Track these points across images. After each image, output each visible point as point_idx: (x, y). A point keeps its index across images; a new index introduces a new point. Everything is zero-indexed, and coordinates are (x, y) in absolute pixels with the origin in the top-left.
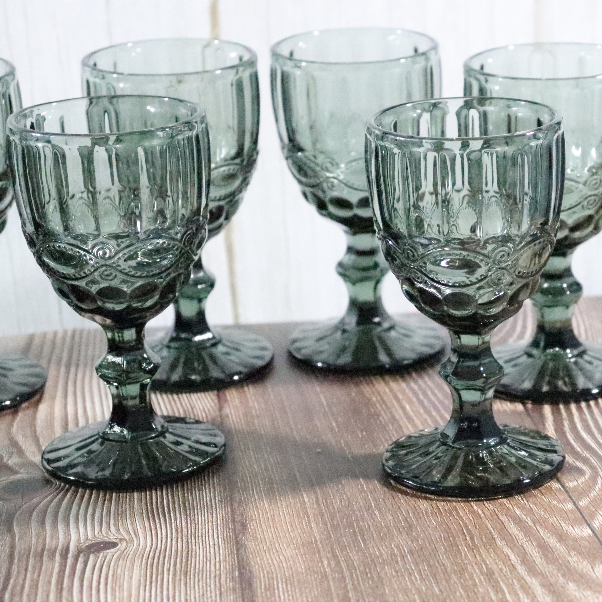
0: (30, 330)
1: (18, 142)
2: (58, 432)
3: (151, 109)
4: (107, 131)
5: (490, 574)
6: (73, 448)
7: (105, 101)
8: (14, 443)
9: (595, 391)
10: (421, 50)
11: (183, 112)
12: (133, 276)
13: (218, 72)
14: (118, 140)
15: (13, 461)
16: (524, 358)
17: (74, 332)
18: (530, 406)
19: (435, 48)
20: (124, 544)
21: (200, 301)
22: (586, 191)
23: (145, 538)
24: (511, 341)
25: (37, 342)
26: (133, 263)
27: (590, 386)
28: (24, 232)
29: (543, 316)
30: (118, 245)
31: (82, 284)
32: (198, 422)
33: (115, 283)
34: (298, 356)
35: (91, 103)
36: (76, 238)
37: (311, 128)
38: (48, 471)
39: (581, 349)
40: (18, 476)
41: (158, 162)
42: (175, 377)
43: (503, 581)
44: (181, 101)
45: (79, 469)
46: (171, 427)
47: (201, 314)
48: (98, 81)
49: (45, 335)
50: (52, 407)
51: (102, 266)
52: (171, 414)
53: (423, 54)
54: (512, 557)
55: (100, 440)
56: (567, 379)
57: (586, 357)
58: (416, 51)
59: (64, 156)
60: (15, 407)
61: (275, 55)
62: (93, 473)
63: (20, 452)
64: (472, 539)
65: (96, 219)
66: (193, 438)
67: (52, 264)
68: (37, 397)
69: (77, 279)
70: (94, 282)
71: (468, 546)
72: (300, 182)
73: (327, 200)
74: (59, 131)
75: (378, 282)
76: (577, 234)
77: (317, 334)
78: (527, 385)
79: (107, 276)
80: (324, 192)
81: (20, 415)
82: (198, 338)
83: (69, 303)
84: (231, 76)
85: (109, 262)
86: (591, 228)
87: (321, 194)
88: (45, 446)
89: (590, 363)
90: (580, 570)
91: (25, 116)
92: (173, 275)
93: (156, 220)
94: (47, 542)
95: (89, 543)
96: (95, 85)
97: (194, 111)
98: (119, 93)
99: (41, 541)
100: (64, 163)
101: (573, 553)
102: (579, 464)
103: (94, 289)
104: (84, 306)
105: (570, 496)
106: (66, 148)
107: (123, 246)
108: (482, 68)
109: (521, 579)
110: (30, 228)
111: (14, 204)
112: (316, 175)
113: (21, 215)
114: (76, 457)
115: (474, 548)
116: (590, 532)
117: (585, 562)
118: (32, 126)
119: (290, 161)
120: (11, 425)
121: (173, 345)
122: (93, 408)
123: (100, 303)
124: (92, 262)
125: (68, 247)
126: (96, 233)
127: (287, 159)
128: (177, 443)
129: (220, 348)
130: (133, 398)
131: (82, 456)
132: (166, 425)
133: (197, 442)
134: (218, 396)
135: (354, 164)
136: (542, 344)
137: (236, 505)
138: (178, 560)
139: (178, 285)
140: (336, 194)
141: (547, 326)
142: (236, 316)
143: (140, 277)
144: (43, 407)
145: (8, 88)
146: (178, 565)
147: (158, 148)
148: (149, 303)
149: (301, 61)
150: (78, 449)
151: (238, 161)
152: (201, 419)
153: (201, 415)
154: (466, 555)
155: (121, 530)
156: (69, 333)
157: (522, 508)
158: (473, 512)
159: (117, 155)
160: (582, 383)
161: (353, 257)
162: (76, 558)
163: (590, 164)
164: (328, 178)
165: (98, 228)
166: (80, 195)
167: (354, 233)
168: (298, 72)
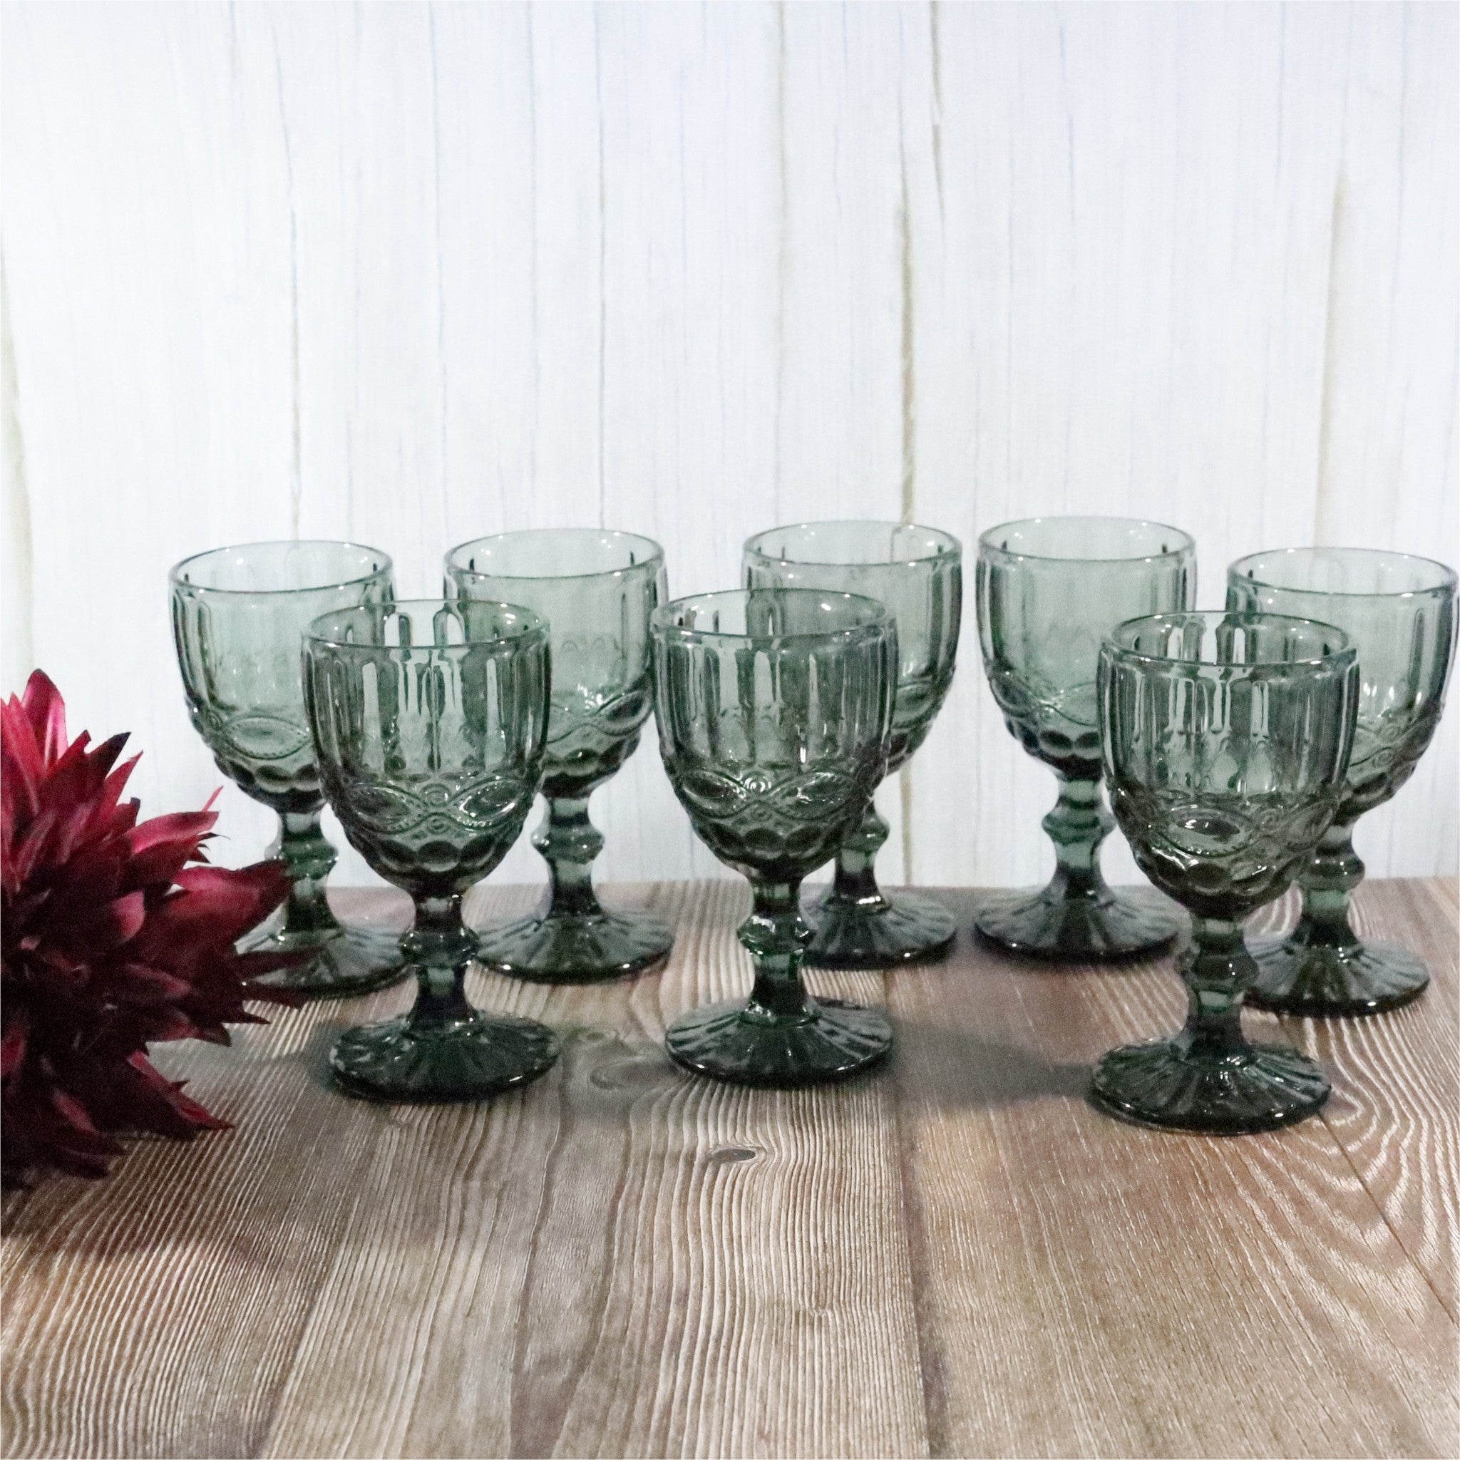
0: (655, 877)
1: (663, 641)
2: (686, 1007)
3: (826, 607)
4: (771, 633)
5: (1227, 1233)
6: (703, 1029)
7: (770, 596)
8: (632, 1017)
9: (1372, 1004)
10: (1170, 549)
11: (866, 612)
12: (792, 818)
13: (912, 564)
14: (784, 645)
15: (631, 1039)
16: (1282, 955)
17: (709, 882)
18: (1286, 1017)
19: (1191, 546)
20: (763, 1154)
21: (868, 853)
22: (1379, 743)
23: (789, 1150)
24: (1264, 930)
25: (664, 892)
26: (790, 800)
27: (1366, 996)
28: (662, 755)
29: (1309, 901)
30: (776, 776)
31: (727, 823)
32: (858, 1008)
33: (769, 825)
34: (989, 933)
35: (752, 596)
36: (724, 765)
37: (1025, 640)
38: (671, 1054)
39: (1356, 948)
40: (638, 1059)
41: (832, 676)
42: (832, 949)
43: (1245, 1243)
44: (865, 598)
45: (711, 1056)
46: (825, 1011)
47: (868, 872)
48: (761, 569)
49: (673, 884)
50: (679, 975)
51: (755, 802)
52: (824, 995)
53: (1176, 554)
54: (1258, 1212)
55: (736, 1023)
56: (1336, 986)
57: (1363, 958)
58: (1164, 549)
59: (717, 661)
60: (634, 973)
61: (985, 546)
62: (728, 1062)
63: (640, 1028)
64: (1205, 1182)
65: (752, 743)
66: (853, 1028)
67: (694, 796)
68: (661, 962)
69: (723, 817)
70: (743, 822)
71: (1199, 1192)
72: (1005, 710)
73: (1038, 735)
74: (710, 629)
75: (1096, 844)
76: (1363, 798)
77: (1012, 906)
78: (1283, 990)
79: (761, 815)
80: (1035, 723)
81: (641, 983)
82: (863, 901)
83: (710, 847)
84: (927, 571)
85: (763, 798)
86: (1381, 791)
87: (1032, 727)
88: (669, 1022)
89: (1368, 967)
90: (1345, 1236)
91: (673, 611)
92: (842, 818)
93: (823, 749)
94: (670, 1143)
95: (718, 1150)
96: (758, 573)
97: (880, 611)
98: (786, 585)
99: (662, 1140)
100: (717, 670)
101: (1337, 1212)
102: (1349, 1098)
103: (742, 831)
104: (727, 851)
105: (1335, 1139)
106: (720, 653)
107: (782, 778)
108: (1251, 574)
109: (1268, 1242)
110: (671, 750)
111: (652, 717)
112: (1026, 701)
113: (660, 733)
114: (706, 1040)
115: (1206, 1196)
116: (1360, 1186)
117: (1353, 1225)
118: (681, 622)
119: (994, 682)
120: (630, 992)
121: (831, 908)
122: (729, 981)
123: (748, 849)
124: (742, 797)
125: (715, 776)
126: (749, 760)
127: (990, 679)
128: (832, 1033)
129: (890, 916)
130: (783, 972)
131: (714, 1040)
132: (820, 1008)
133: (856, 1033)
134: (885, 977)
135: (1077, 690)
136: (1307, 937)
137: (903, 1118)
138: (829, 1181)
139: (846, 833)
140: (1050, 727)
141: (1315, 915)
142: (908, 876)
143: (801, 819)
144: (668, 976)
145: (654, 574)
146: (829, 1188)
147: (833, 657)
148: (811, 852)
149: (1018, 555)
150: (711, 1031)
151: (929, 678)
152: (861, 1004)
153: (862, 1000)
154: (1197, 1204)
155: (760, 1137)
156: (703, 884)
157: (1273, 1149)
158: (1208, 1150)
159: (782, 664)
160: (1355, 992)
161: (1067, 809)
162: (704, 1168)
163: (1386, 708)
164: (1042, 706)
165: (752, 754)
166: (734, 712)
167: (1070, 779)
168: (1012, 569)
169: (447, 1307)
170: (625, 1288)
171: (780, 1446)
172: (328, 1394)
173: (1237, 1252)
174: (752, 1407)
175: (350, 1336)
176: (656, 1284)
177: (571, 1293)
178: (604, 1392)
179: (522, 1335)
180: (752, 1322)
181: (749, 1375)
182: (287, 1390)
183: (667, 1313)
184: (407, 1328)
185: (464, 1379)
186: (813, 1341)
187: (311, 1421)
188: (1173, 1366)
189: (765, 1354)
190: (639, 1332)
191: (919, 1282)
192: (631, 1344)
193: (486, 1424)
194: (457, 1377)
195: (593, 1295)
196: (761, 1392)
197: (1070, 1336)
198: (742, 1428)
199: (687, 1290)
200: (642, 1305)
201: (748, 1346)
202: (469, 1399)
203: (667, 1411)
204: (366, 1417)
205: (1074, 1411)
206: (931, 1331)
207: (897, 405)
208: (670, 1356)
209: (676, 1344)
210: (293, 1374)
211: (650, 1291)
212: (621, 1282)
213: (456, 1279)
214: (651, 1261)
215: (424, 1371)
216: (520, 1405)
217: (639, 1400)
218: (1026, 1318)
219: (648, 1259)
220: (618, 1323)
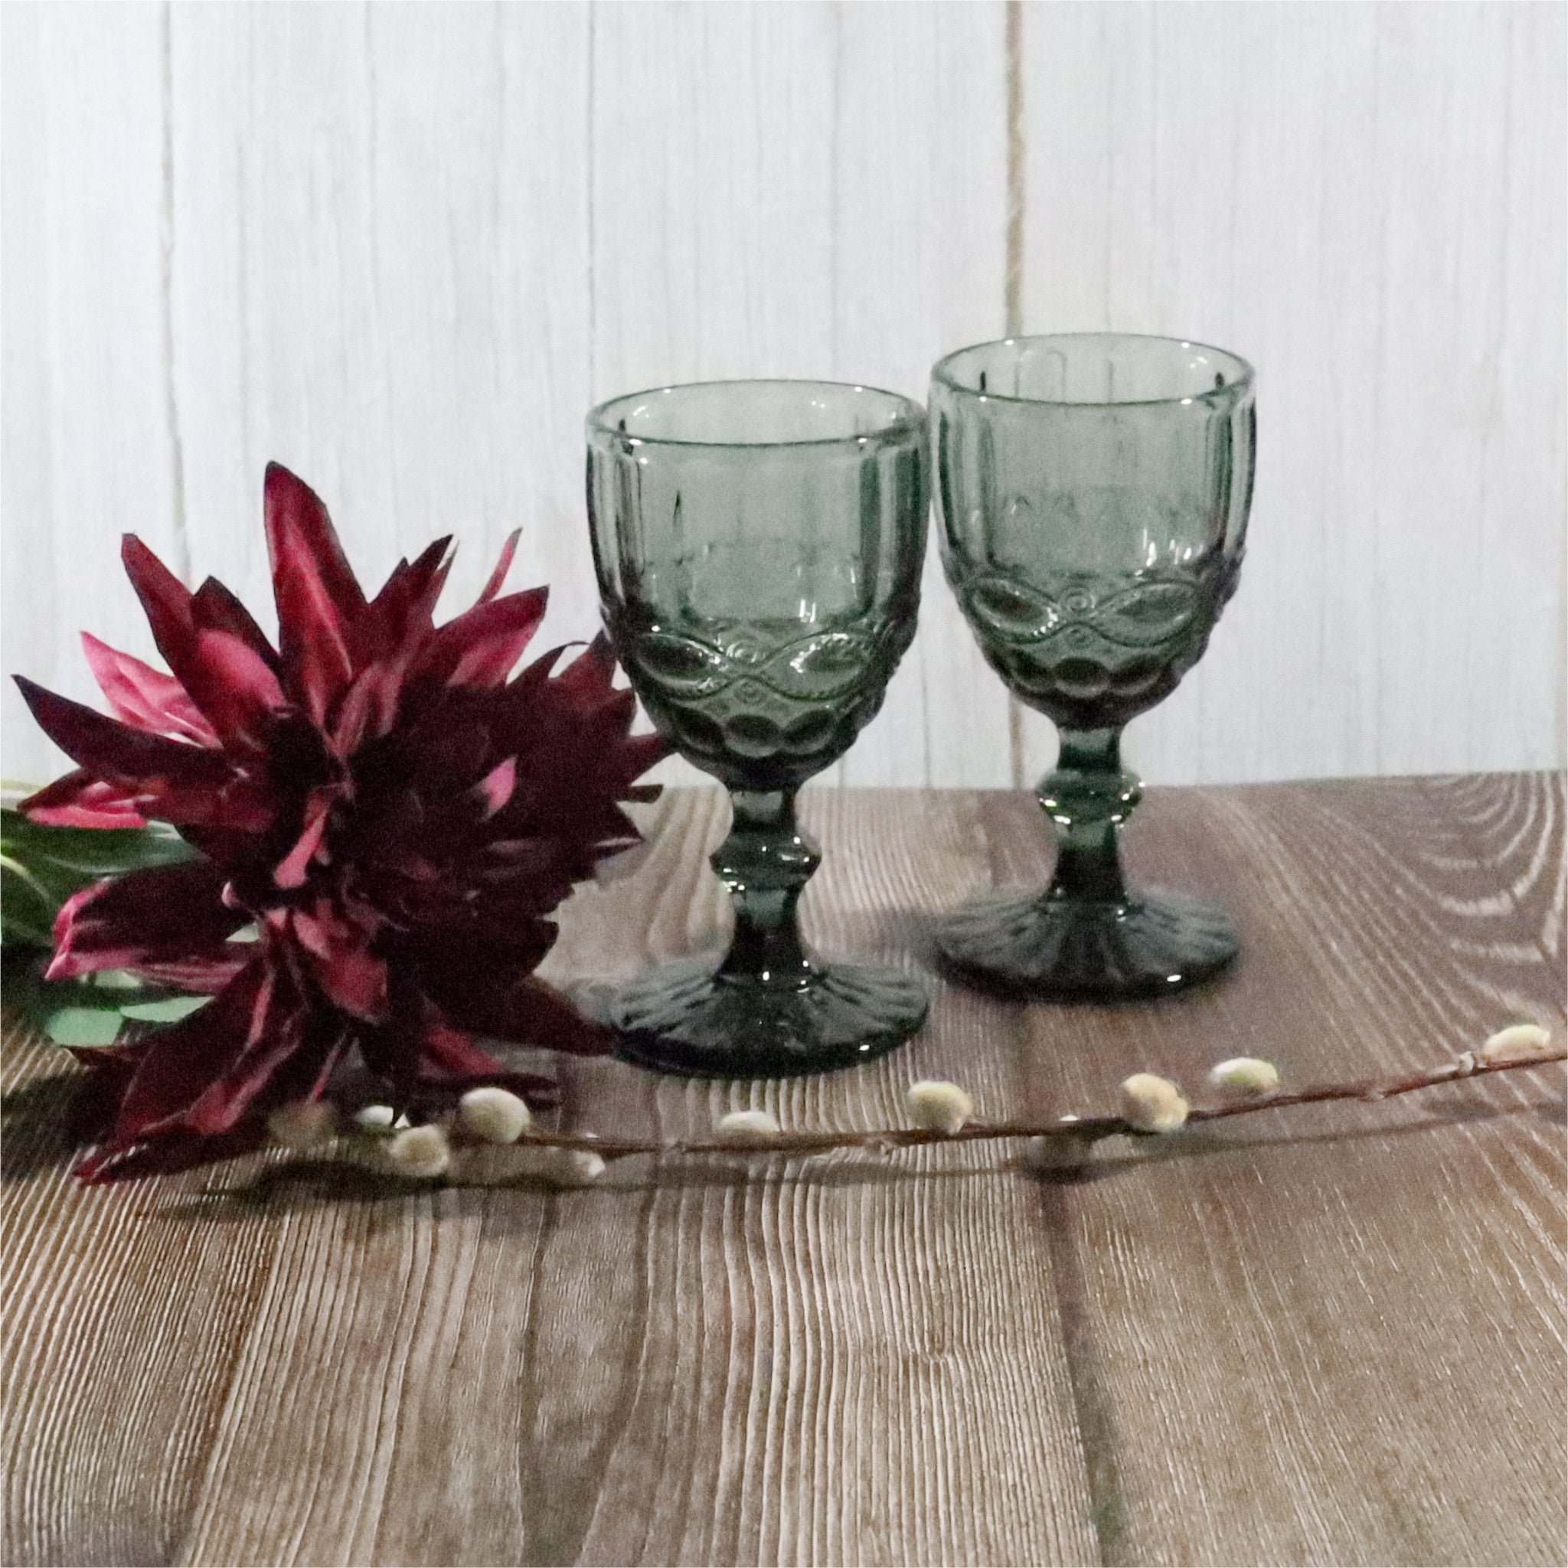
5: (1490, 1246)
43: (1513, 1258)
54: (1529, 1216)
154: (1445, 1207)
169: (421, 1358)
170: (667, 1327)
171: (894, 1534)
172: (268, 1473)
173: (1504, 1271)
174: (851, 1484)
175: (292, 1395)
176: (708, 1320)
177: (591, 1339)
178: (647, 1464)
179: (529, 1392)
180: (844, 1373)
181: (845, 1442)
182: (212, 1468)
183: (727, 1359)
184: (370, 1384)
185: (453, 1450)
186: (927, 1396)
187: (248, 1509)
188: (1425, 1424)
189: (865, 1413)
190: (689, 1387)
191: (1072, 1315)
192: (680, 1403)
193: (488, 1511)
194: (443, 1447)
195: (623, 1339)
196: (863, 1463)
197: (1281, 1386)
198: (840, 1512)
199: (752, 1329)
200: (692, 1351)
201: (841, 1402)
202: (463, 1479)
203: (736, 1491)
204: (324, 1502)
205: (1292, 1485)
206: (1092, 1382)
207: (1000, 119)
208: (733, 1419)
209: (742, 1403)
210: (219, 1446)
211: (701, 1335)
212: (660, 1320)
213: (433, 1318)
214: (700, 1293)
215: (398, 1442)
216: (534, 1486)
217: (696, 1478)
218: (1220, 1363)
219: (694, 1289)
220: (659, 1375)
